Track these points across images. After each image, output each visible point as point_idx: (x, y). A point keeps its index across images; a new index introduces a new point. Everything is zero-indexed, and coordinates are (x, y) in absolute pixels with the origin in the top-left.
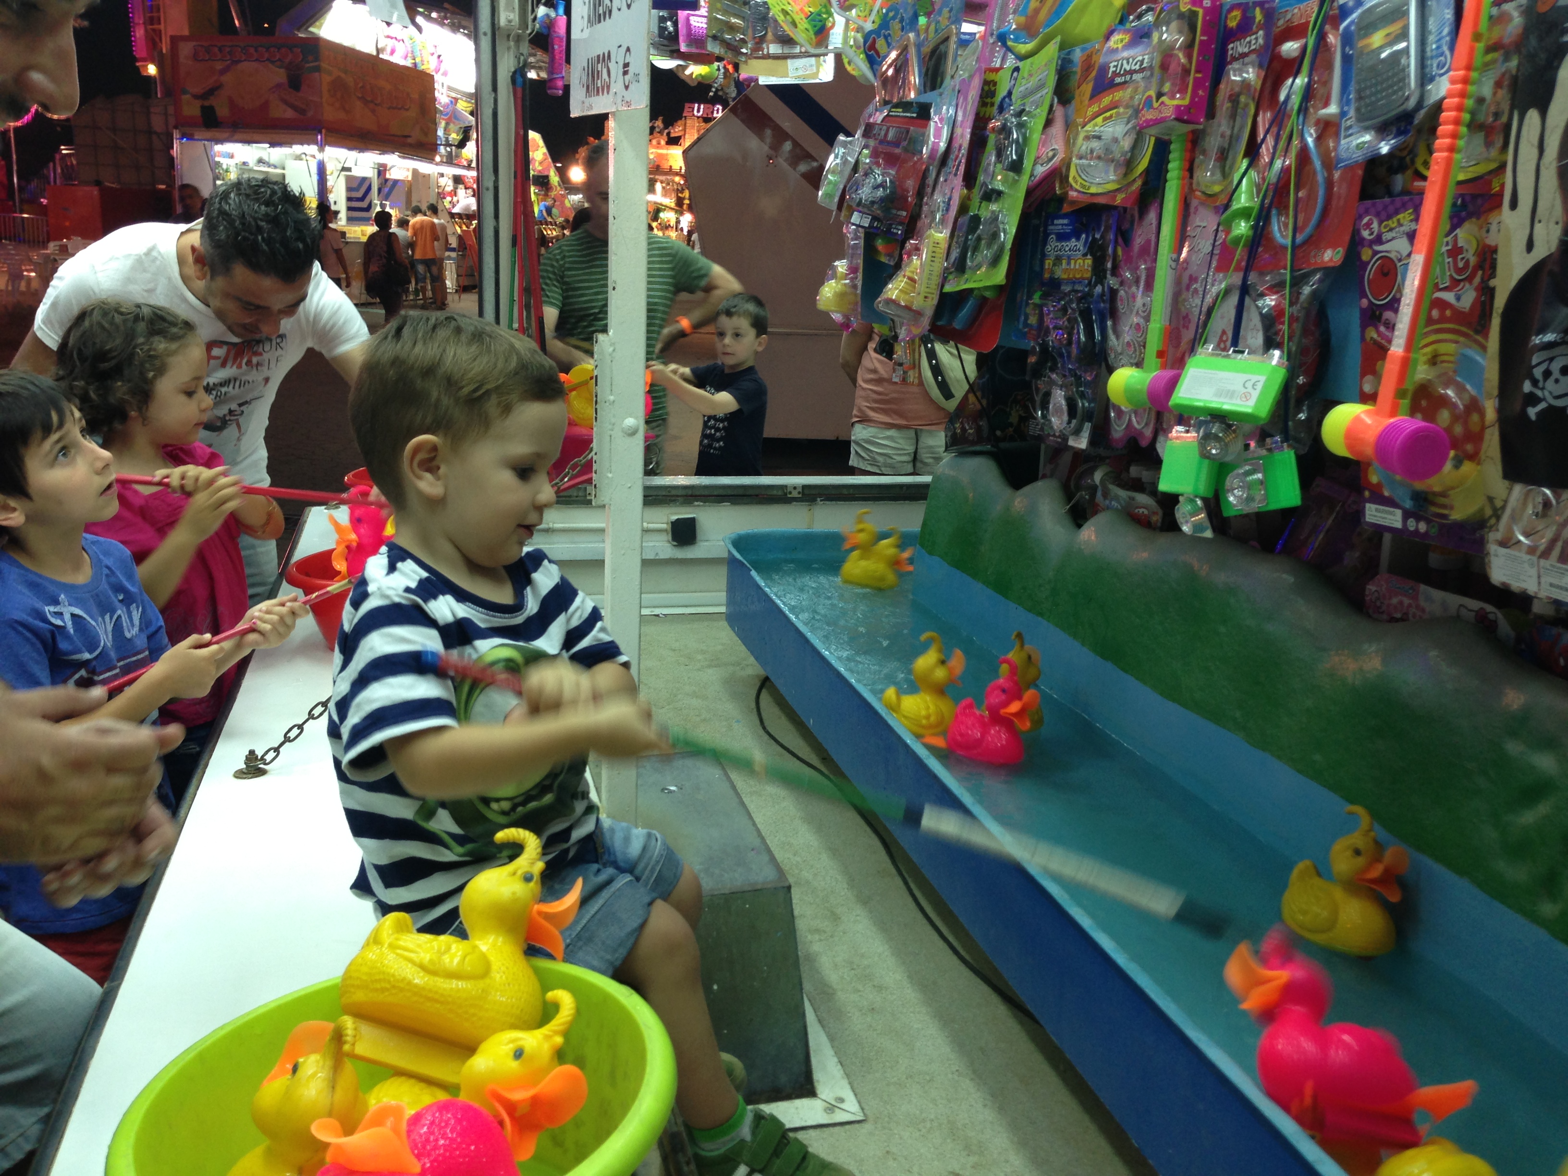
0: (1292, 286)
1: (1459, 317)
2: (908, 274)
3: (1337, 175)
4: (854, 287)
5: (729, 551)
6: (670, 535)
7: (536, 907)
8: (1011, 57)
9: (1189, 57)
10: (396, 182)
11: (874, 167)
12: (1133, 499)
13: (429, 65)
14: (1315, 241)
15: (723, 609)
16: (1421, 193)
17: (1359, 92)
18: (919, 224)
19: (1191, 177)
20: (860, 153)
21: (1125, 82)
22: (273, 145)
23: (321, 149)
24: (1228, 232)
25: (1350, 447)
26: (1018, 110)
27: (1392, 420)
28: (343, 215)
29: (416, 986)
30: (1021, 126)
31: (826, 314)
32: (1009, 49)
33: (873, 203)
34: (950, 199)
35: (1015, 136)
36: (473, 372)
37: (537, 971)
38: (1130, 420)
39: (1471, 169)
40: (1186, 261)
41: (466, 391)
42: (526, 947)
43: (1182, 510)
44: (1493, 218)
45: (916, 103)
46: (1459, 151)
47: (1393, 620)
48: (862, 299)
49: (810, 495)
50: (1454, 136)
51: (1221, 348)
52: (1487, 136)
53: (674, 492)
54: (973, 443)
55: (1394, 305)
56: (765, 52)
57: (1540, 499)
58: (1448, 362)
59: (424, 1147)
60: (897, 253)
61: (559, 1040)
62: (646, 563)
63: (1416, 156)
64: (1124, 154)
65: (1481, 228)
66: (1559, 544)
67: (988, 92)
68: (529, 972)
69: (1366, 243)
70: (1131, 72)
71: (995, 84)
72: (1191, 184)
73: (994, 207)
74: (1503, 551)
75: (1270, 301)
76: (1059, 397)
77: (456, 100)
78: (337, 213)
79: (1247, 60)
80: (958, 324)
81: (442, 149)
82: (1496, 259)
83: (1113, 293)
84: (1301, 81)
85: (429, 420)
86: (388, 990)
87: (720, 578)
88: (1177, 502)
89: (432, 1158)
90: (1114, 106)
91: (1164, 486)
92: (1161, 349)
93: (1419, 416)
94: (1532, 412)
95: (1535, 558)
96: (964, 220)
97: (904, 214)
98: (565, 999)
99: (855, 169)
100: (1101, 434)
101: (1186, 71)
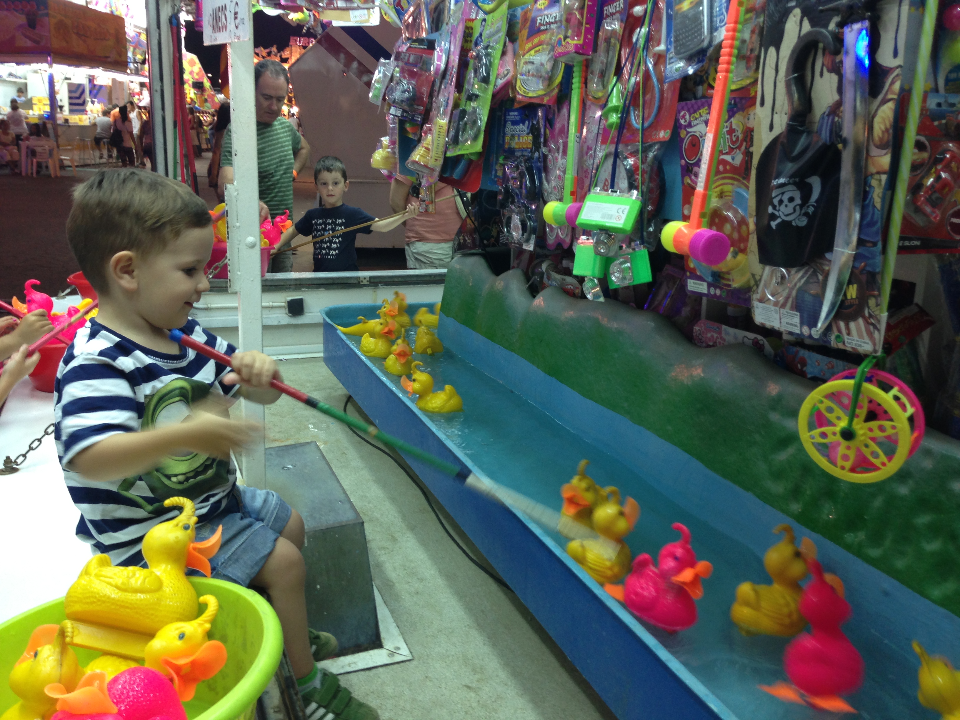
0: (643, 152)
1: (734, 170)
2: (425, 145)
3: (666, 86)
4: (394, 153)
5: (324, 319)
6: (287, 310)
7: (192, 545)
8: (481, 12)
9: (582, 15)
10: (101, 87)
11: (402, 79)
12: (564, 280)
13: (121, 12)
14: (655, 126)
15: (322, 355)
16: (711, 97)
17: (676, 37)
18: (431, 114)
19: (586, 87)
20: (394, 70)
21: (547, 29)
22: (18, 64)
23: (51, 66)
24: (607, 120)
25: (676, 247)
26: (486, 45)
27: (698, 231)
28: (66, 109)
29: (113, 599)
30: (488, 55)
31: (378, 171)
32: (479, 8)
33: (402, 101)
34: (448, 99)
35: (484, 61)
36: (153, 211)
37: (194, 585)
38: (558, 233)
39: (739, 83)
40: (585, 138)
41: (149, 223)
42: (186, 570)
43: (587, 285)
44: (751, 112)
45: (427, 40)
46: (731, 72)
47: (708, 346)
48: (400, 161)
49: (374, 283)
50: (729, 63)
51: (604, 189)
52: (747, 63)
53: (288, 283)
54: (471, 248)
55: (698, 164)
56: (335, 5)
57: (779, 274)
58: (730, 196)
59: (120, 697)
60: (418, 132)
61: (208, 626)
62: (266, 328)
63: (709, 75)
64: (547, 73)
65: (744, 117)
66: (790, 300)
67: (468, 34)
68: (189, 586)
69: (683, 127)
70: (550, 23)
71: (472, 29)
72: (586, 91)
73: (473, 104)
74: (761, 305)
75: (631, 161)
76: (516, 220)
77: (140, 33)
78: (61, 107)
79: (614, 17)
80: (456, 175)
81: (131, 66)
82: (753, 136)
83: (545, 157)
84: (644, 30)
85: (126, 241)
86: (94, 602)
87: (319, 336)
88: (584, 281)
89: (125, 704)
90: (540, 44)
91: (576, 271)
92: (572, 190)
93: (714, 228)
94: (773, 224)
95: (778, 309)
96: (457, 112)
97: (422, 108)
98: (211, 601)
99: (391, 80)
100: (541, 242)
101: (580, 23)
